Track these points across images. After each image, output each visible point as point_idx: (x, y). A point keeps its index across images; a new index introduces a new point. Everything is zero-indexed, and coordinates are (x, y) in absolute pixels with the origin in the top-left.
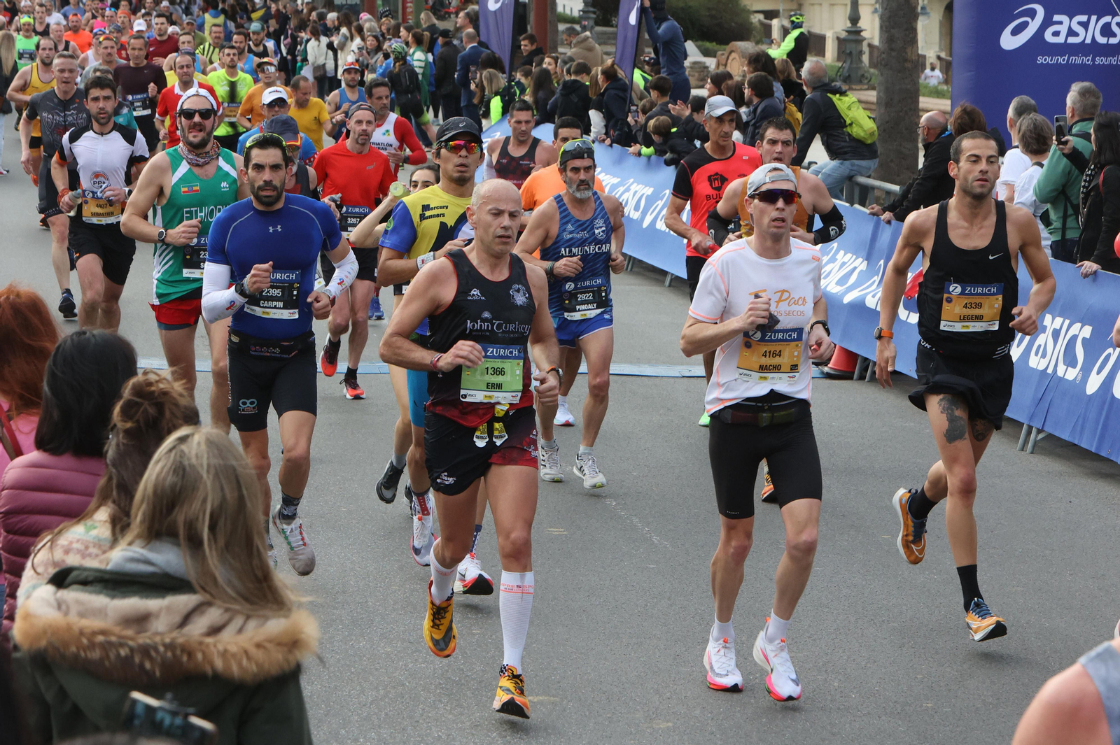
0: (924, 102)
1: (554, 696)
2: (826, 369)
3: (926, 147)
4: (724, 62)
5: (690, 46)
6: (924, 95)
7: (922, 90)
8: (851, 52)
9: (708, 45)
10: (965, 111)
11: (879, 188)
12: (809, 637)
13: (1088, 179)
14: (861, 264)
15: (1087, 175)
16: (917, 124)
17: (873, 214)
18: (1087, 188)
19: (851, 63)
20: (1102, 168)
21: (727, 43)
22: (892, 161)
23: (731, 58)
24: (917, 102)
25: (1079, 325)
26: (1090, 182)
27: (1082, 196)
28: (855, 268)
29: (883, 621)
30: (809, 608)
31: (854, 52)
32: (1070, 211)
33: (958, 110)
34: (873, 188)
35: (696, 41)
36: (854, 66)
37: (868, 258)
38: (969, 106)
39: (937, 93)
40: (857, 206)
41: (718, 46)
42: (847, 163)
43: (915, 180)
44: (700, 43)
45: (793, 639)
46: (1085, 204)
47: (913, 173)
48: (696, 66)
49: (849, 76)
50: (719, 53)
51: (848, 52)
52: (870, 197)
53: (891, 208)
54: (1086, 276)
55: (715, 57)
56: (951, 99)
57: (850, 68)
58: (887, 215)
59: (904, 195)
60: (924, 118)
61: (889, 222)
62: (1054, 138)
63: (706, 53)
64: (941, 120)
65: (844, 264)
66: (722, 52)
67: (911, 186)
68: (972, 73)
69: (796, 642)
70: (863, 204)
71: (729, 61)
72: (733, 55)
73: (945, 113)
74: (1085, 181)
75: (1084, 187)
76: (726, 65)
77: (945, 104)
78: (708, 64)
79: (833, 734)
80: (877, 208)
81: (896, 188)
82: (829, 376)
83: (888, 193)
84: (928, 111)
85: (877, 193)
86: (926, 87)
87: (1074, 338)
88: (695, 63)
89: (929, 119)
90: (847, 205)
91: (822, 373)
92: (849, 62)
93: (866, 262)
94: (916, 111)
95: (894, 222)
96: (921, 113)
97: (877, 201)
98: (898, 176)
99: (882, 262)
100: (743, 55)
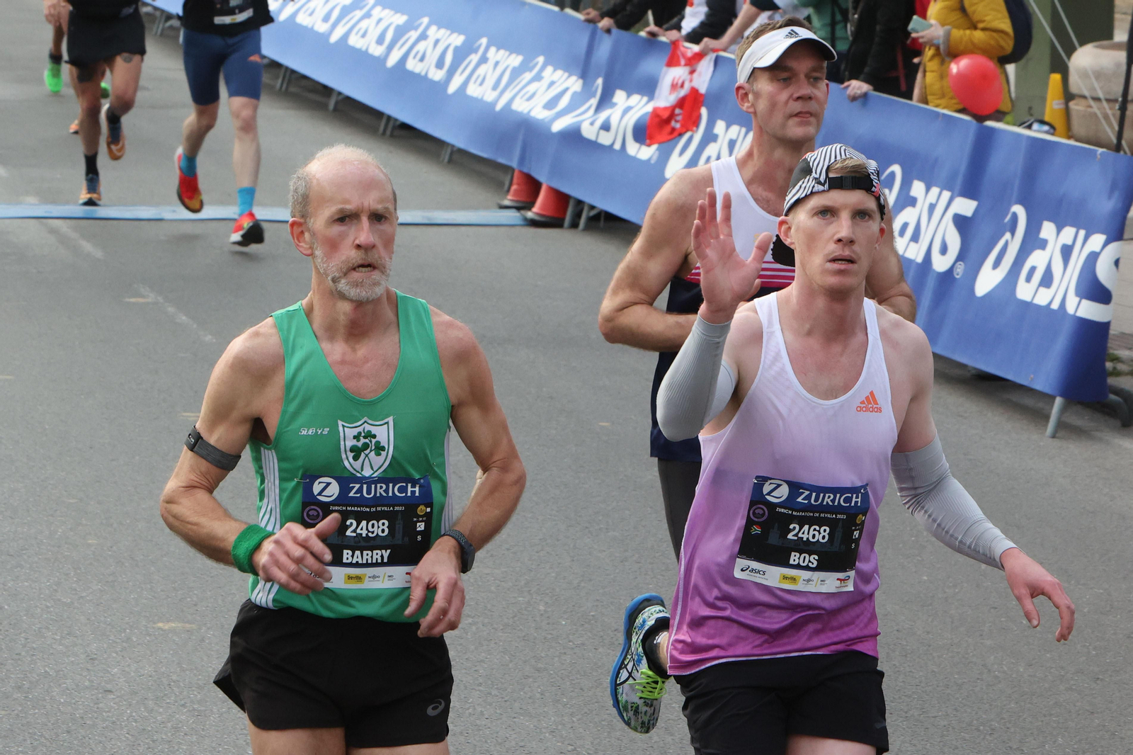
1: (189, 622)
2: (530, 215)
12: (508, 549)
14: (575, 84)
17: (589, 21)
28: (566, 90)
29: (600, 529)
32: (838, 17)
37: (584, 75)
40: (569, 11)
46: (855, 8)
53: (611, 14)
54: (854, 99)
58: (606, 22)
61: (608, 31)
65: (552, 83)
69: (492, 556)
70: (576, 8)
80: (593, 13)
82: (533, 223)
90: (556, 9)
91: (525, 219)
93: (580, 82)
95: (615, 31)
97: (594, 4)
99: (600, 81)
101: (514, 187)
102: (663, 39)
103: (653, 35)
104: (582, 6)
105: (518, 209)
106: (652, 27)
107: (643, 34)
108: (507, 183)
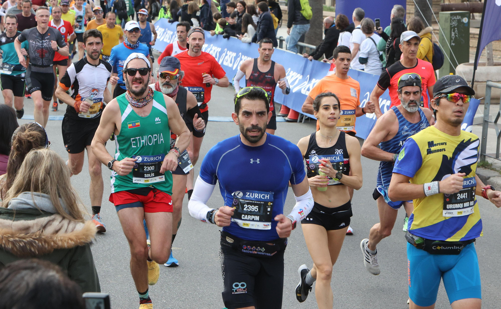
0: (325, 13)
1: (179, 247)
2: (287, 119)
3: (326, 31)
6: (325, 10)
7: (324, 8)
10: (341, 16)
11: (308, 47)
13: (389, 43)
14: (300, 77)
15: (389, 42)
16: (322, 22)
17: (305, 57)
18: (388, 47)
20: (394, 39)
22: (312, 36)
24: (322, 13)
25: (385, 100)
26: (390, 44)
27: (387, 50)
28: (297, 78)
33: (338, 16)
34: (305, 47)
37: (303, 74)
38: (342, 15)
39: (331, 10)
40: (299, 54)
43: (321, 43)
46: (388, 53)
47: (321, 41)
52: (304, 50)
53: (312, 55)
56: (336, 12)
58: (311, 57)
59: (317, 50)
60: (325, 20)
61: (311, 60)
62: (375, 27)
64: (331, 20)
65: (292, 76)
67: (320, 46)
68: (343, 2)
70: (301, 53)
73: (333, 18)
74: (388, 44)
75: (387, 46)
77: (333, 14)
79: (290, 262)
80: (306, 55)
81: (314, 47)
82: (288, 121)
83: (311, 49)
84: (326, 17)
85: (307, 49)
86: (326, 7)
87: (384, 105)
89: (327, 20)
90: (295, 53)
91: (285, 120)
93: (302, 76)
94: (322, 17)
95: (313, 60)
96: (324, 18)
97: (307, 52)
98: (315, 42)
99: (308, 76)
101: (282, 110)
102: (328, 63)
103: (325, 61)
104: (303, 52)
105: (283, 116)
106: (325, 59)
107: (322, 61)
108: (279, 108)
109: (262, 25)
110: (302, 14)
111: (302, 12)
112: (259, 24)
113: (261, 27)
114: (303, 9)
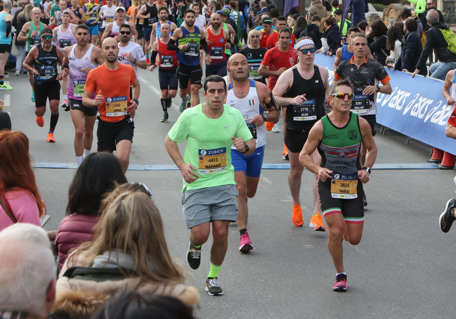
2: (440, 165)
4: (387, 14)
5: (370, 6)
8: (450, 8)
9: (379, 5)
19: (450, 12)
21: (389, 5)
23: (390, 12)
30: (434, 283)
31: (451, 8)
35: (373, 3)
36: (451, 14)
41: (384, 6)
42: (449, 64)
44: (375, 4)
45: (427, 298)
48: (373, 16)
49: (449, 19)
50: (385, 9)
51: (448, 7)
55: (382, 11)
57: (449, 16)
63: (378, 9)
66: (386, 8)
71: (390, 13)
72: (392, 10)
76: (388, 15)
78: (379, 15)
82: (441, 169)
88: (373, 14)
92: (449, 13)
100: (396, 10)
101: (434, 154)
105: (436, 163)
108: (431, 152)
109: (407, 48)
110: (449, 51)
111: (449, 48)
112: (404, 46)
113: (407, 50)
114: (449, 44)
